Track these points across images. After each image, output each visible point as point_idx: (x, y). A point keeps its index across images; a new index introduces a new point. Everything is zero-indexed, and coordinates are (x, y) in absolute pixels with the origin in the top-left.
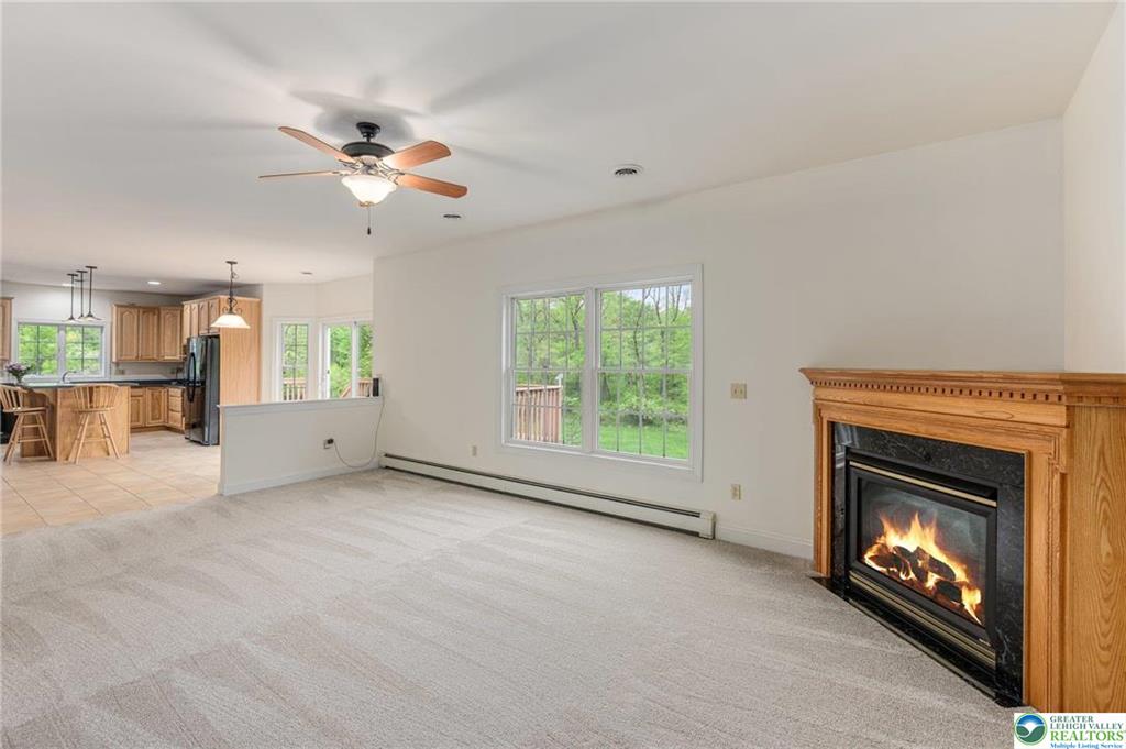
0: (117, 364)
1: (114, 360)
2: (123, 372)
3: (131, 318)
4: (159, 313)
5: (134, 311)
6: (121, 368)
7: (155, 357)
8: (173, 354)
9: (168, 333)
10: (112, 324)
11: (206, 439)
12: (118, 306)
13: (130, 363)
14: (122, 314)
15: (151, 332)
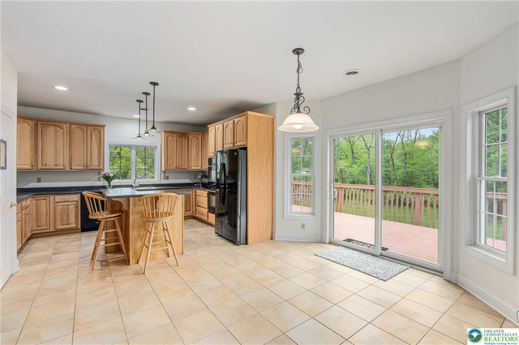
0: (164, 172)
1: (163, 170)
2: (167, 178)
3: (173, 139)
4: (188, 137)
5: (174, 135)
6: (167, 175)
7: (186, 167)
8: (197, 164)
9: (194, 151)
10: (161, 144)
11: (238, 240)
12: (165, 132)
13: (172, 171)
14: (168, 137)
15: (183, 150)
